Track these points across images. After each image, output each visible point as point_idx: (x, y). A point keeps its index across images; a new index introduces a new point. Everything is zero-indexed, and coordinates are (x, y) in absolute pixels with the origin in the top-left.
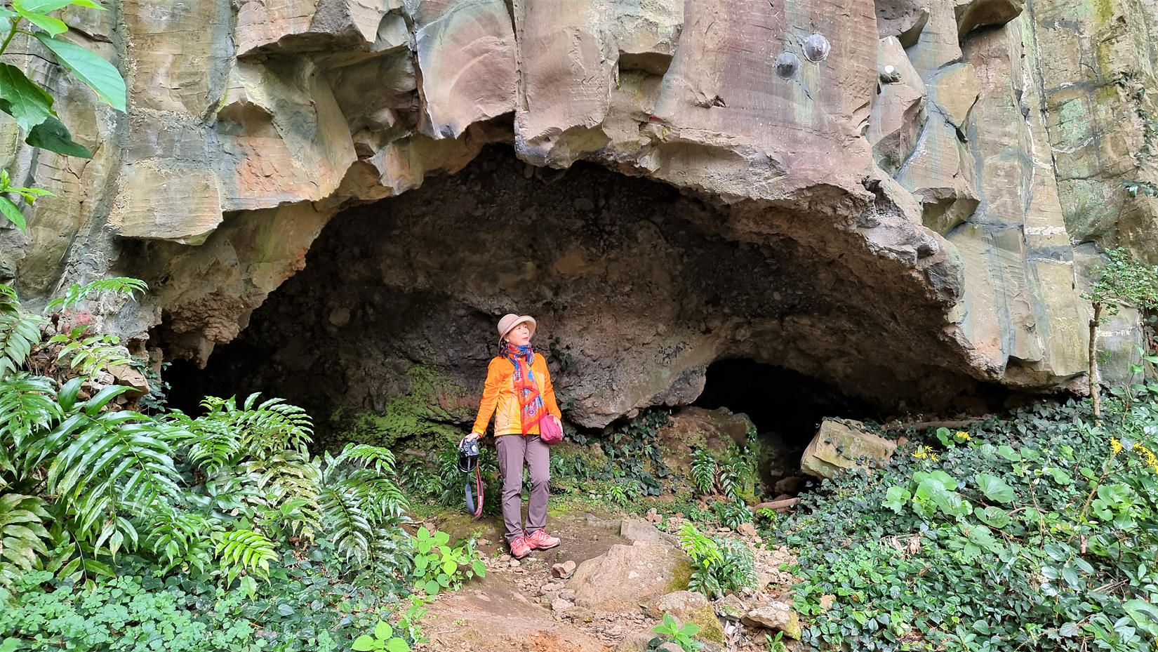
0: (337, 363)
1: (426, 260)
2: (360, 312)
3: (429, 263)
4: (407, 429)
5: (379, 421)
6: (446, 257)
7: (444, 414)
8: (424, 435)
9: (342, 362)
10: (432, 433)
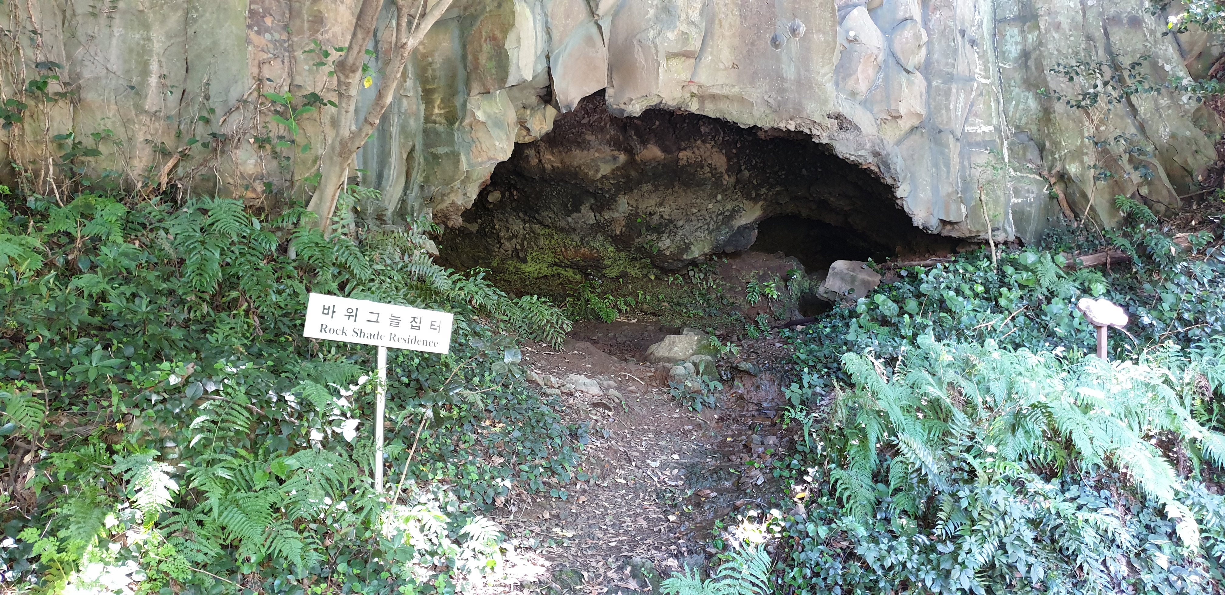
0: (493, 228)
1: (551, 157)
2: (507, 193)
3: (553, 159)
4: (542, 271)
5: (523, 266)
6: (564, 155)
7: (566, 261)
8: (553, 276)
9: (497, 227)
10: (559, 274)
